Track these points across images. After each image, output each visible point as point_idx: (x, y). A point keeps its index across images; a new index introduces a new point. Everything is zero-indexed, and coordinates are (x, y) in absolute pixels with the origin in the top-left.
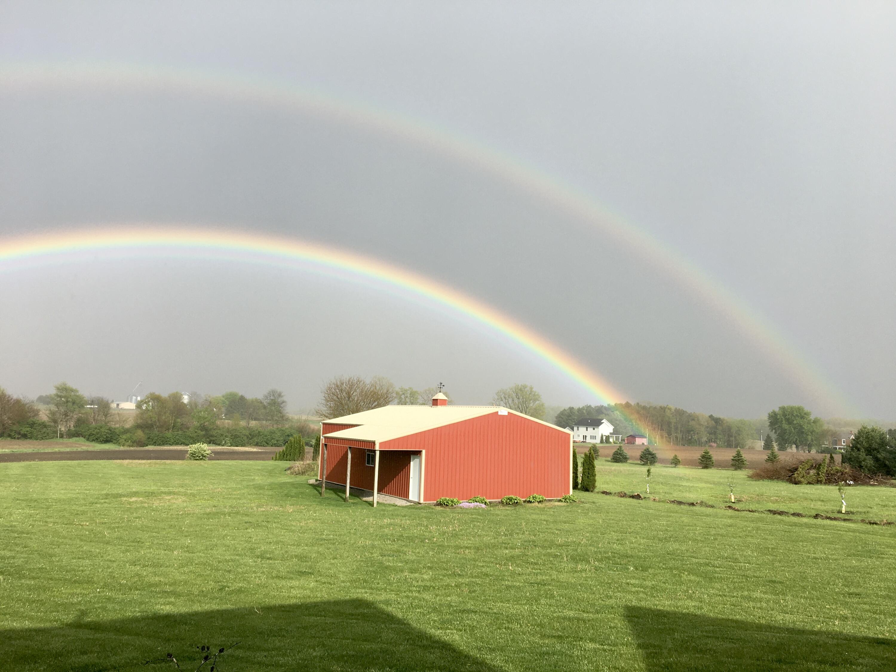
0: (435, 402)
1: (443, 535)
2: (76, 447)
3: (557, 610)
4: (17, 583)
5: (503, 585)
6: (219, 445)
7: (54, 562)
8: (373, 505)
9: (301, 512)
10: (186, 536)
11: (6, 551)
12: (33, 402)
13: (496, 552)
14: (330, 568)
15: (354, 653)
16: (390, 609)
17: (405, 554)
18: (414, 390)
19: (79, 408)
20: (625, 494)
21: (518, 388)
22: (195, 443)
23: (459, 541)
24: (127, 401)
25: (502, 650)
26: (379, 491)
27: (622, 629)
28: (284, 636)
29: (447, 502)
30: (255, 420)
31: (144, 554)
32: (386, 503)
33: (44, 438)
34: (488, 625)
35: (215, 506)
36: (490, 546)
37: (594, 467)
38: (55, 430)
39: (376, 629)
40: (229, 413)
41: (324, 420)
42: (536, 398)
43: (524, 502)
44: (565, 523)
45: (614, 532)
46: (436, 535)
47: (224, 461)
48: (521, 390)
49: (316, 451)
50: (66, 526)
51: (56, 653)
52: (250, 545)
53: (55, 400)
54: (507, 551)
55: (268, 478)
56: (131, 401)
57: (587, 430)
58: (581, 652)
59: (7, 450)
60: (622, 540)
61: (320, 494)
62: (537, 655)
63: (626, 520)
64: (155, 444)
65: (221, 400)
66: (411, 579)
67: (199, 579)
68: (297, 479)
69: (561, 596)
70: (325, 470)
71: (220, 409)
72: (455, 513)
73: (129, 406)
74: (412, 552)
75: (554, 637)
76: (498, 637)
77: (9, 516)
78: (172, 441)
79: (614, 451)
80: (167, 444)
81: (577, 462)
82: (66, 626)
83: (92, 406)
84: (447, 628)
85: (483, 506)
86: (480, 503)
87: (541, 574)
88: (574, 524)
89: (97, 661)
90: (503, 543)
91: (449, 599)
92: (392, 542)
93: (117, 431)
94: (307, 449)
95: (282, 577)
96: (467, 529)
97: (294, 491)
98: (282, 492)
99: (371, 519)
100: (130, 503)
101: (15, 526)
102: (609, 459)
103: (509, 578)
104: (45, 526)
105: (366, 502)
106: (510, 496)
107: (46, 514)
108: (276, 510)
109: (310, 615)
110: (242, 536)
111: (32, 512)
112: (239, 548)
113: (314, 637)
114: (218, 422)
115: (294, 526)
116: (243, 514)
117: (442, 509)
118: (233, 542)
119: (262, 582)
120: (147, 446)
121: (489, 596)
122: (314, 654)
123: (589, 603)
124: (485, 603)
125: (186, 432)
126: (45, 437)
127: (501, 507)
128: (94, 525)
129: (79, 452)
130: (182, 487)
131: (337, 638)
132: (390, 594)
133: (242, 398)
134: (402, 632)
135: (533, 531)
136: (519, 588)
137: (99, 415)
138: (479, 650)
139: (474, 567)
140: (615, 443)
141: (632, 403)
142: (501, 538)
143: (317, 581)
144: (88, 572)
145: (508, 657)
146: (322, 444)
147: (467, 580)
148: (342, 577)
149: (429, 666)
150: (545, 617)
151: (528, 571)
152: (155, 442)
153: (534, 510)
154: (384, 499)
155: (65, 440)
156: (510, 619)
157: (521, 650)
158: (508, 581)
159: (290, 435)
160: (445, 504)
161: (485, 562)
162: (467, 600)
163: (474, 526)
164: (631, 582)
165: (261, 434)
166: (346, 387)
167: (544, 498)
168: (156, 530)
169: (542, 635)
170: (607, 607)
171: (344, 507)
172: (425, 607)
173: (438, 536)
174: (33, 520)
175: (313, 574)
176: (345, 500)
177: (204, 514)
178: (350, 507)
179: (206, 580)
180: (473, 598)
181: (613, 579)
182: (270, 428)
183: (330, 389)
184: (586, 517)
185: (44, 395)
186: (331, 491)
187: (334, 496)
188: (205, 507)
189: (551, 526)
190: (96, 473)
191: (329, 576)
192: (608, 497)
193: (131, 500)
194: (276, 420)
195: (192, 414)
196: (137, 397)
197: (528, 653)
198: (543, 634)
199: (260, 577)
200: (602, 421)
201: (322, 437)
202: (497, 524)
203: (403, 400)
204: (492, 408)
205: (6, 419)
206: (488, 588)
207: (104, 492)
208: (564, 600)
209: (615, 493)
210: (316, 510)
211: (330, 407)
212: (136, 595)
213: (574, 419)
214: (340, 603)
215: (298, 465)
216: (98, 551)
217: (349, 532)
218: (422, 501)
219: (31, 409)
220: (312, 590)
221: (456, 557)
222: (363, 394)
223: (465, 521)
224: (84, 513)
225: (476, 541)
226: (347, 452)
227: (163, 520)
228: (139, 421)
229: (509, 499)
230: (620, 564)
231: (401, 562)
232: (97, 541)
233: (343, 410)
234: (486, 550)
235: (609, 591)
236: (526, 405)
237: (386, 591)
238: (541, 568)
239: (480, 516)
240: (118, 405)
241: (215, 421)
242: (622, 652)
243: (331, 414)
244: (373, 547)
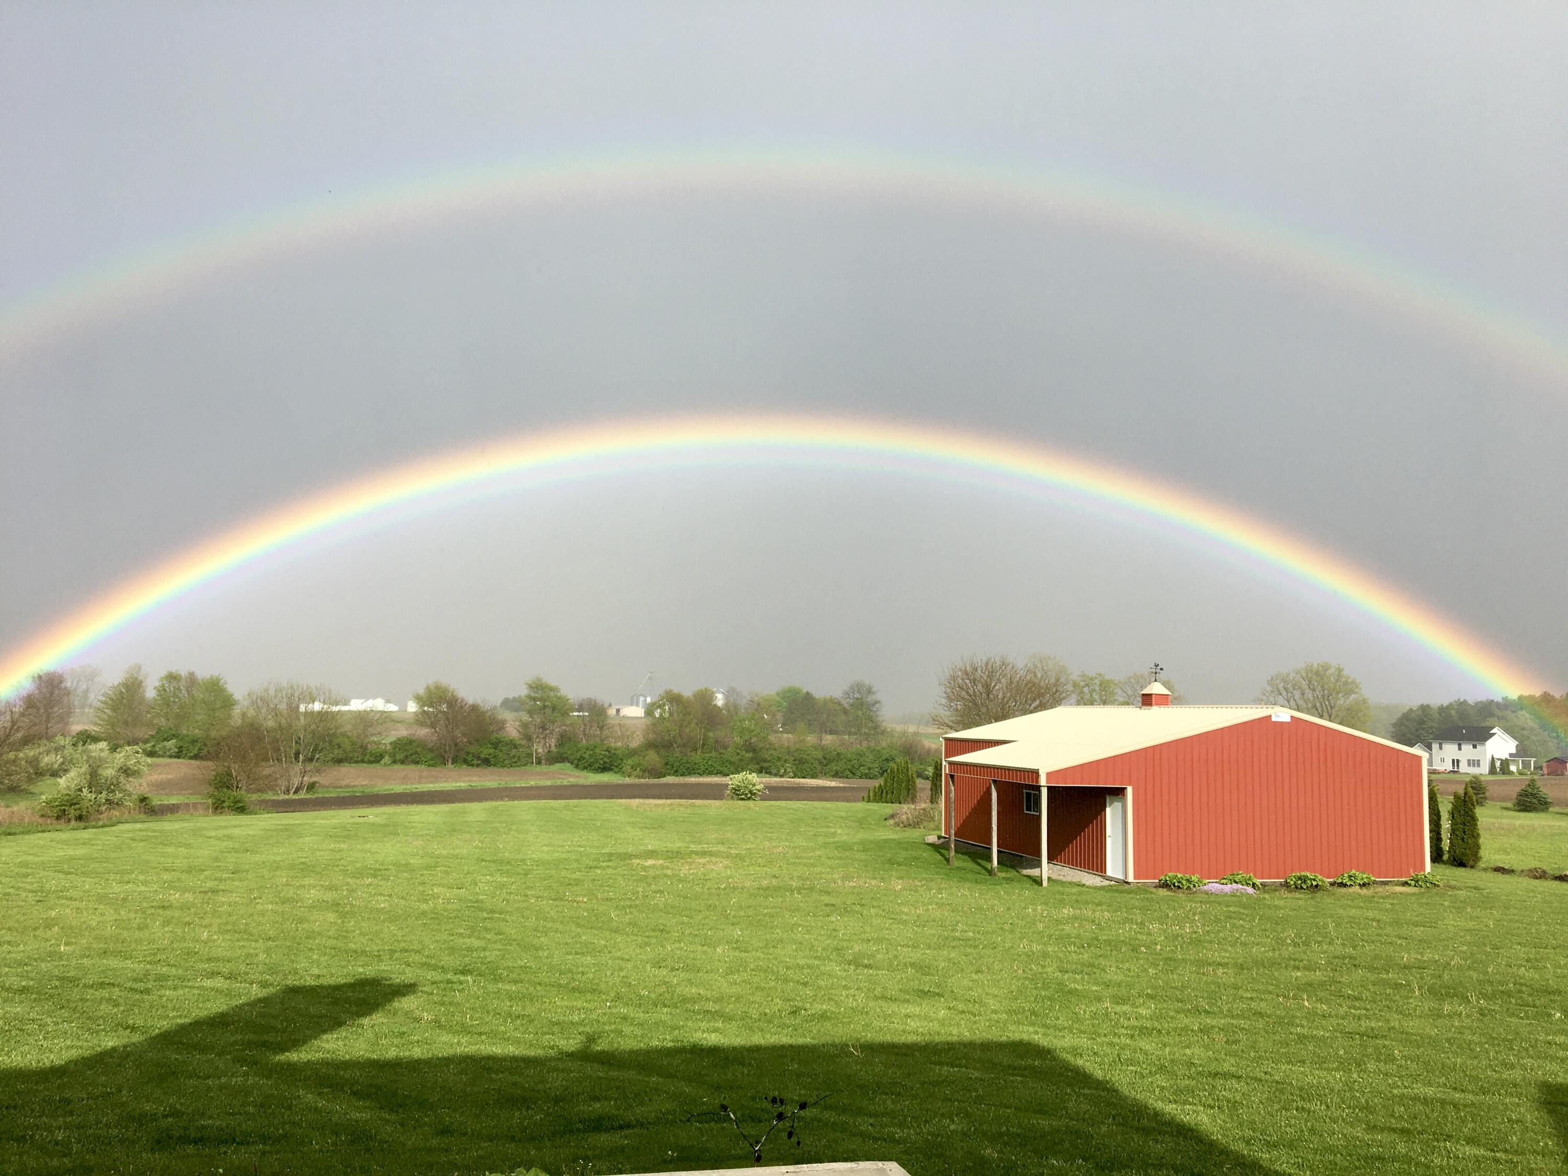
0: (1147, 700)
1: (1173, 941)
2: (559, 778)
3: (1399, 1083)
4: (491, 987)
5: (1291, 1033)
6: (776, 775)
7: (541, 957)
8: (1041, 884)
9: (916, 891)
10: (733, 924)
11: (473, 939)
12: (495, 708)
13: (1276, 974)
14: (972, 988)
15: (1019, 1131)
16: (1080, 1062)
17: (1104, 970)
18: (1107, 677)
19: (562, 716)
20: (1544, 872)
21: (1312, 671)
22: (739, 773)
23: (1205, 951)
24: (632, 705)
25: (1291, 1145)
26: (1051, 858)
27: (1535, 1124)
28: (899, 1094)
29: (1179, 882)
30: (830, 734)
31: (672, 950)
32: (1064, 880)
33: (513, 765)
34: (1264, 1101)
35: (775, 877)
36: (1266, 964)
37: (1474, 820)
38: (529, 752)
39: (1057, 1094)
40: (789, 723)
41: (946, 733)
42: (1349, 688)
43: (1332, 884)
44: (1417, 926)
45: (1519, 944)
46: (1159, 939)
47: (784, 802)
48: (1317, 673)
49: (936, 788)
50: (555, 903)
51: (556, 1096)
52: (835, 943)
53: (527, 704)
54: (1299, 974)
55: (858, 832)
56: (637, 705)
57: (1460, 749)
58: (1447, 1160)
59: (462, 784)
60: (1536, 960)
61: (948, 860)
62: (1359, 1160)
63: (1546, 924)
64: (676, 773)
65: (774, 700)
66: (1116, 1013)
67: (758, 993)
68: (906, 835)
69: (1405, 1057)
70: (953, 819)
71: (774, 715)
72: (1196, 902)
73: (635, 712)
74: (1117, 967)
75: (1394, 1130)
76: (1283, 1124)
77: (472, 886)
78: (703, 768)
79: (1518, 789)
80: (695, 773)
81: (1439, 812)
82: (566, 1056)
83: (581, 714)
84: (1186, 1102)
85: (1250, 890)
86: (1243, 885)
87: (1368, 1018)
88: (1435, 927)
89: (615, 1112)
90: (1290, 958)
91: (1188, 1052)
92: (1079, 948)
93: (618, 752)
94: (920, 783)
95: (891, 999)
96: (1219, 931)
97: (903, 855)
98: (883, 856)
99: (1039, 907)
100: (645, 868)
101: (482, 901)
102: (1510, 805)
103: (1304, 1023)
104: (524, 901)
105: (1029, 877)
106: (1303, 874)
107: (525, 883)
108: (875, 886)
109: (941, 1064)
110: (822, 927)
111: (505, 879)
112: (818, 946)
113: (950, 1100)
114: (772, 738)
115: (907, 914)
116: (821, 891)
117: (1169, 893)
118: (807, 937)
119: (859, 1006)
120: (664, 776)
121: (1266, 1052)
122: (952, 1127)
123: (1466, 1075)
124: (1257, 1062)
125: (724, 754)
126: (516, 762)
127: (1284, 893)
128: (594, 901)
129: (565, 786)
130: (723, 843)
131: (989, 1105)
132: (1079, 1037)
133: (808, 696)
134: (1103, 1102)
135: (1351, 938)
136: (1322, 1039)
137: (591, 727)
138: (1248, 1143)
139: (1234, 1000)
140: (1521, 774)
141: (1557, 694)
142: (1287, 949)
143: (949, 1008)
144: (591, 976)
145: (1302, 1158)
146: (946, 775)
147: (1223, 1021)
148: (992, 1004)
149: (1155, 1162)
150: (1374, 1094)
151: (1342, 1011)
152: (677, 771)
153: (1352, 900)
154: (1060, 873)
155: (544, 768)
156: (1306, 1094)
157: (1330, 1149)
158: (1302, 1026)
159: (890, 758)
160: (1174, 886)
161: (1256, 991)
162: (1224, 1057)
163: (1234, 926)
164: (1557, 1039)
165: (842, 757)
166: (982, 675)
167: (1373, 878)
168: (688, 913)
169: (1369, 1126)
170: (1504, 1083)
171: (990, 884)
172: (1143, 1063)
173: (1163, 941)
174: (507, 893)
175: (943, 997)
176: (990, 872)
177: (759, 889)
178: (1001, 884)
179: (769, 996)
180: (1235, 1054)
181: (1517, 1033)
182: (856, 747)
183: (954, 678)
184: (1460, 915)
185: (511, 697)
186: (967, 857)
187: (970, 865)
188: (759, 878)
189: (1388, 930)
190: (592, 820)
191: (969, 1001)
192: (1507, 878)
193: (647, 864)
194: (865, 733)
195: (731, 724)
196: (645, 697)
197: (1342, 1155)
198: (1372, 1124)
199: (854, 995)
200: (1492, 731)
201: (944, 763)
202: (1277, 924)
203: (1087, 696)
204: (1259, 710)
205: (459, 735)
206: (1261, 1037)
207: (606, 850)
208: (1414, 1065)
209: (1522, 871)
210: (942, 889)
211: (957, 710)
212: (663, 1014)
213: (1431, 727)
214: (992, 1047)
215: (906, 810)
216: (603, 942)
217: (1002, 929)
218: (1131, 879)
219: (494, 719)
220: (942, 1023)
221: (1200, 979)
222: (1013, 686)
223: (1215, 917)
224: (578, 882)
225: (1237, 953)
226: (989, 789)
227: (696, 896)
228: (651, 736)
229: (1300, 878)
230: (1534, 1006)
231: (1097, 984)
232: (600, 928)
233: (978, 715)
234: (1259, 969)
235: (1508, 1055)
236: (1329, 703)
237: (1071, 1031)
238: (1369, 1007)
239: (1244, 908)
240: (618, 711)
241: (768, 735)
242: (1533, 1166)
243: (958, 723)
244: (1045, 955)
